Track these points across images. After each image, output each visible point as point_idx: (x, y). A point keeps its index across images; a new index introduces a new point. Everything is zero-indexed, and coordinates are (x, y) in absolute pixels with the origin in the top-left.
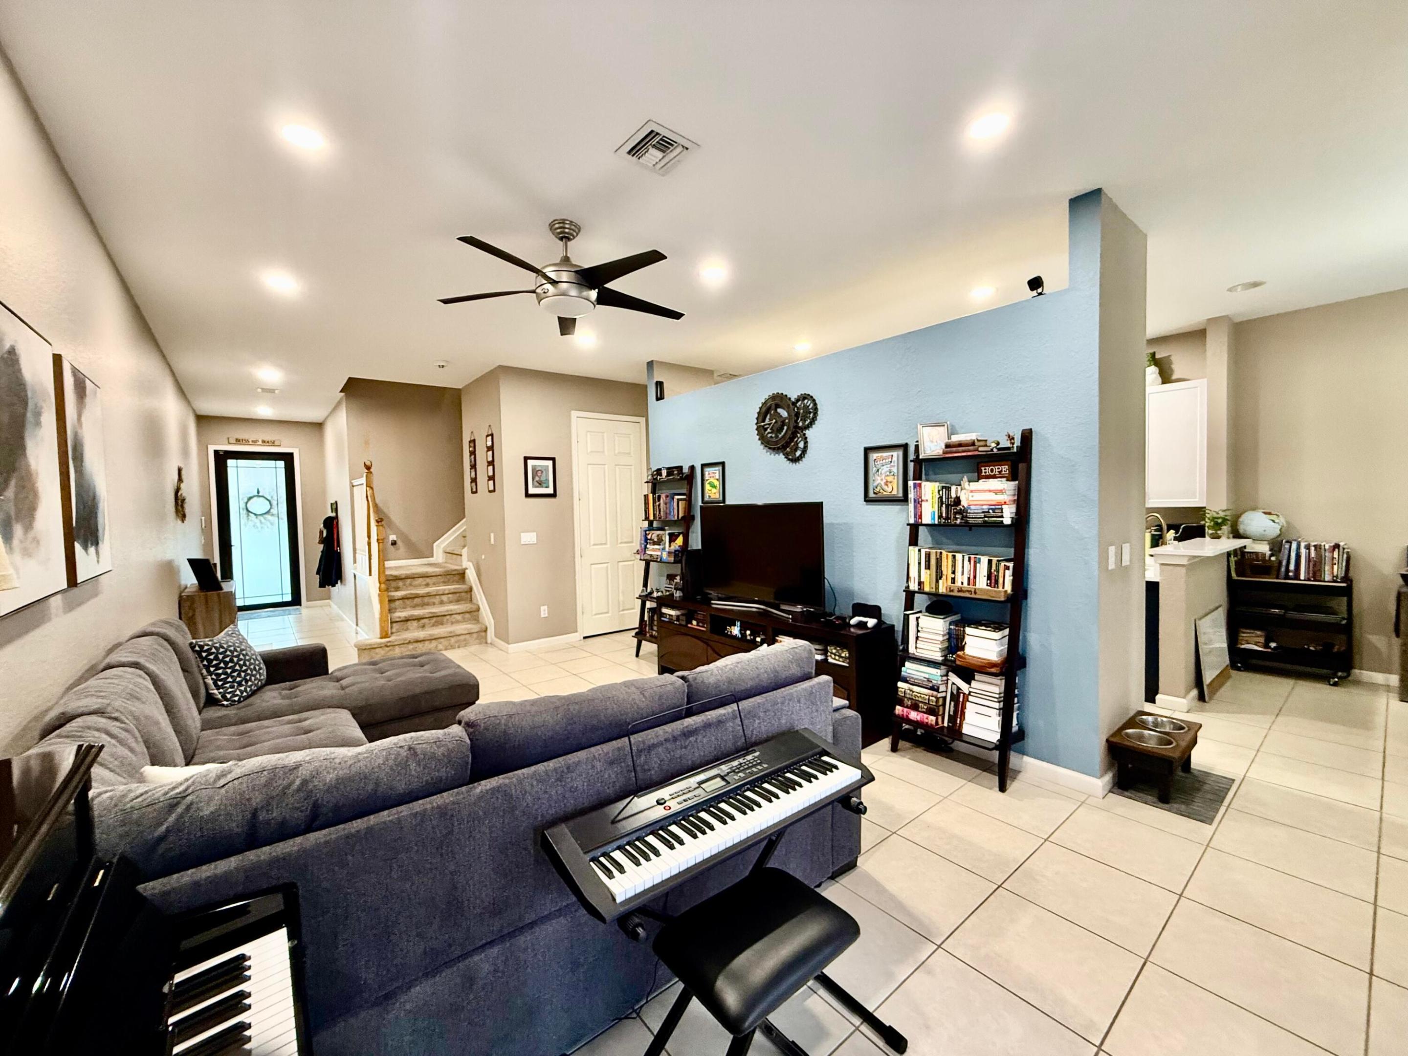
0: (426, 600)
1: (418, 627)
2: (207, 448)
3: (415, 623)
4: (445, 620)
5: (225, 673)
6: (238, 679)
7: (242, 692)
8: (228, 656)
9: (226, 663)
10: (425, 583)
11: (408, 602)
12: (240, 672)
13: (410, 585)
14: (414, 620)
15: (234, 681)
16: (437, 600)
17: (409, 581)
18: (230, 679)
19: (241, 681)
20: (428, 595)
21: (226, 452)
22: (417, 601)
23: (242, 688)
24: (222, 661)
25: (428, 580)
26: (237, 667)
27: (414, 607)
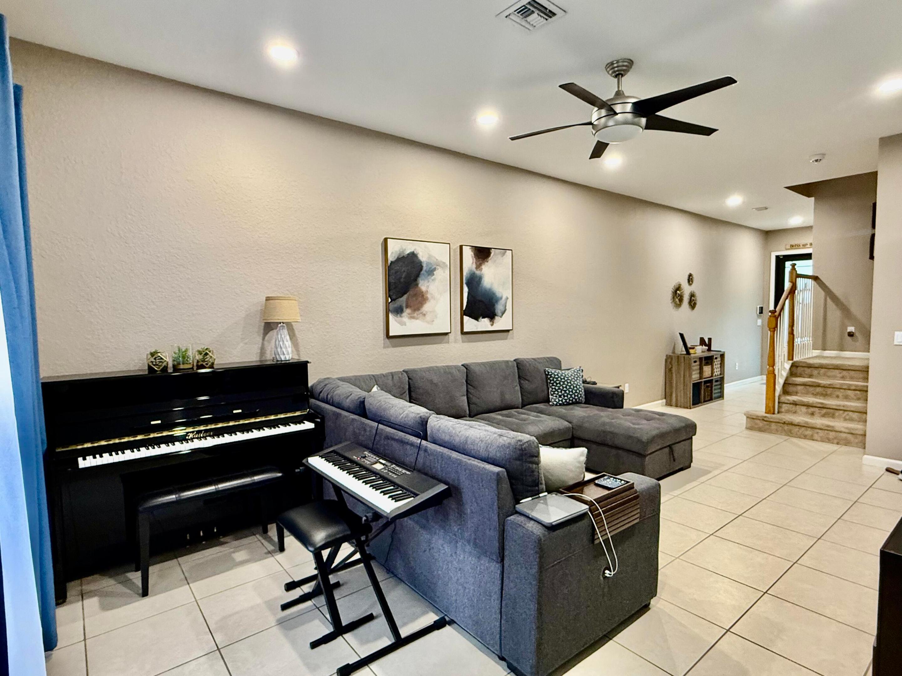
0: (829, 391)
1: (807, 413)
2: (771, 254)
3: (804, 409)
4: (837, 414)
5: (555, 389)
6: (560, 394)
7: (559, 400)
8: (558, 380)
9: (557, 384)
10: (841, 375)
11: (811, 389)
12: (562, 390)
13: (825, 375)
14: (804, 405)
15: (558, 394)
16: (840, 393)
17: (823, 371)
18: (556, 392)
19: (561, 395)
20: (830, 387)
21: (784, 256)
22: (818, 390)
23: (560, 399)
24: (555, 382)
25: (845, 373)
26: (561, 388)
27: (815, 395)
